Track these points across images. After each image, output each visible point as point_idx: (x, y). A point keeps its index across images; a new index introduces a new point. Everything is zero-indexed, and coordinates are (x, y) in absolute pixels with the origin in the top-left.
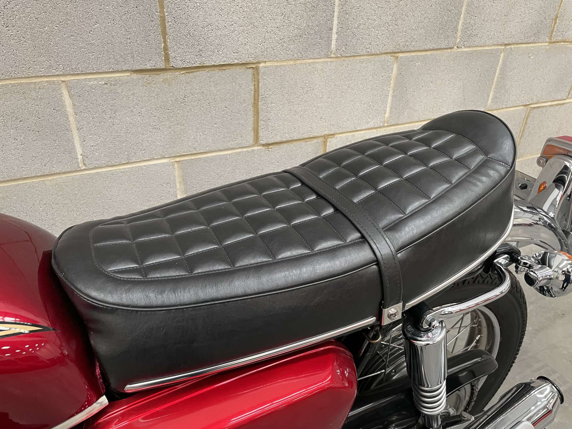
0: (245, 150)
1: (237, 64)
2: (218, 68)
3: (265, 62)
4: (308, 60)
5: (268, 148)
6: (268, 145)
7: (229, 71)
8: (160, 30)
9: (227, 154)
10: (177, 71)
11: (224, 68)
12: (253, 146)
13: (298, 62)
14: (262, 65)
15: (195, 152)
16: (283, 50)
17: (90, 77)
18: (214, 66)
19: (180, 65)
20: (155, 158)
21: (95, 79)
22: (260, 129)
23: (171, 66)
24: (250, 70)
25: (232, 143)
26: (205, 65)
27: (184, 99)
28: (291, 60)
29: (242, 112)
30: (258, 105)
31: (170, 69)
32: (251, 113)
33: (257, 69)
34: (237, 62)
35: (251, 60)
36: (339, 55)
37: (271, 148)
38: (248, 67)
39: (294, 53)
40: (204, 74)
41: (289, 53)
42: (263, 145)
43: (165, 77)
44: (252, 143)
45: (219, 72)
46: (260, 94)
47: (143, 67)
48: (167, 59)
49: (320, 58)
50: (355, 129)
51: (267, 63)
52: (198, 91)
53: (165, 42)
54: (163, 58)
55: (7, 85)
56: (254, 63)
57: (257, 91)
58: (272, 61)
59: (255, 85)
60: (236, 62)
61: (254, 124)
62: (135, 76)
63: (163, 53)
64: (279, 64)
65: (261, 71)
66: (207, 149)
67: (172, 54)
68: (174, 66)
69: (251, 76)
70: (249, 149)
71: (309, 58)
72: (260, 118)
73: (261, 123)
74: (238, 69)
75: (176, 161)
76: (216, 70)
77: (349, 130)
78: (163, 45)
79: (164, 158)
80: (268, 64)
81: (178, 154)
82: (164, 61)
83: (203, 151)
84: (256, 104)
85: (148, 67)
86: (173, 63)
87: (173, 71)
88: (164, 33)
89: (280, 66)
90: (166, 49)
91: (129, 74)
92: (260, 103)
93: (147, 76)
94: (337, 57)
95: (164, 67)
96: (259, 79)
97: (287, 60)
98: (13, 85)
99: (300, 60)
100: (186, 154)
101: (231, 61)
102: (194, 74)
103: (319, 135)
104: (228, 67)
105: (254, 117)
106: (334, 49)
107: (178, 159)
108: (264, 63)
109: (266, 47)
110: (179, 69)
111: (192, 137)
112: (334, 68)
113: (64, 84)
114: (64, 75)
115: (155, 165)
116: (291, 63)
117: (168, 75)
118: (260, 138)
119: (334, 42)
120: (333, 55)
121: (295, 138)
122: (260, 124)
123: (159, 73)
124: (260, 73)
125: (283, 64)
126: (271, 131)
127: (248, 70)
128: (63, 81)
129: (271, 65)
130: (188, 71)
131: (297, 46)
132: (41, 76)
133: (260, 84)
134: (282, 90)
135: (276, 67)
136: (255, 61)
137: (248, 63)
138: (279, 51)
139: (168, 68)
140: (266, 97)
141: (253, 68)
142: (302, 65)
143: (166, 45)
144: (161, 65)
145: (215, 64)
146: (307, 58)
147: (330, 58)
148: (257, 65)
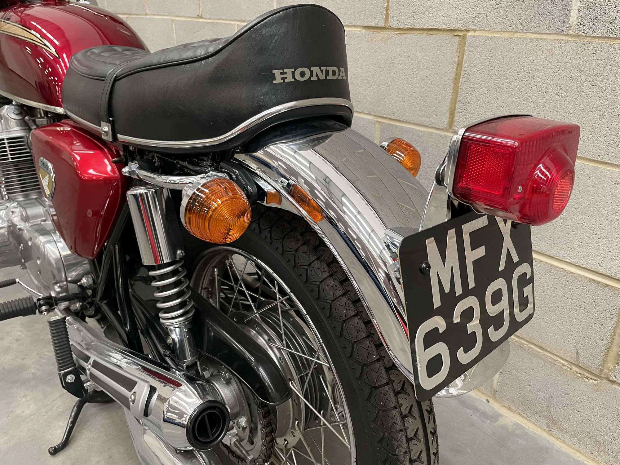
0: (438, 132)
1: (444, 30)
2: (426, 32)
3: (475, 30)
4: (531, 35)
7: (437, 37)
9: (420, 131)
10: (392, 31)
11: (432, 33)
12: (447, 130)
13: (517, 35)
14: (471, 34)
15: (393, 117)
16: (498, 18)
18: (423, 29)
20: (365, 112)
22: (456, 111)
23: (389, 25)
24: (457, 38)
25: (427, 119)
26: (415, 27)
27: (393, 60)
28: (507, 31)
29: (441, 86)
30: (458, 82)
31: (389, 29)
32: (450, 90)
33: (464, 37)
34: (444, 27)
35: (459, 26)
36: (581, 33)
38: (455, 34)
39: (513, 23)
40: (414, 36)
41: (505, 22)
43: (383, 36)
44: (445, 126)
45: (427, 37)
46: (463, 68)
47: (369, 24)
48: (387, 18)
49: (549, 34)
50: (599, 159)
51: (476, 32)
52: (405, 54)
54: (385, 17)
56: (463, 31)
57: (460, 64)
58: (483, 30)
59: (459, 57)
61: (452, 104)
62: (364, 31)
63: (385, 12)
64: (490, 35)
65: (469, 40)
66: (404, 118)
67: (391, 15)
68: (391, 26)
69: (456, 46)
70: (443, 133)
71: (533, 31)
72: (459, 99)
73: (459, 105)
74: (445, 35)
75: (378, 121)
76: (425, 34)
77: (588, 157)
78: (386, 5)
79: (369, 114)
80: (478, 33)
81: (380, 115)
82: (384, 20)
83: (400, 119)
84: (456, 80)
85: (373, 24)
86: (391, 22)
87: (390, 31)
89: (491, 38)
90: (387, 9)
91: (360, 29)
92: (461, 79)
93: (370, 32)
94: (578, 36)
95: (383, 26)
96: (464, 50)
97: (501, 31)
99: (520, 32)
100: (386, 116)
101: (439, 25)
102: (405, 35)
104: (435, 32)
105: (452, 95)
106: (574, 23)
107: (380, 120)
108: (473, 32)
109: (477, 13)
110: (395, 29)
111: (394, 101)
112: (571, 51)
115: (363, 118)
116: (507, 35)
117: (385, 34)
118: (456, 124)
119: (574, 13)
120: (571, 32)
122: (457, 106)
123: (380, 31)
124: (467, 43)
125: (496, 35)
126: (469, 119)
127: (455, 37)
129: (481, 35)
130: (401, 32)
131: (517, 14)
133: (465, 57)
134: (490, 69)
135: (487, 38)
136: (463, 29)
137: (455, 30)
138: (493, 19)
139: (387, 27)
140: (468, 74)
141: (460, 36)
142: (522, 39)
143: (388, 5)
144: (382, 24)
145: (424, 27)
146: (530, 31)
147: (567, 35)
148: (465, 33)
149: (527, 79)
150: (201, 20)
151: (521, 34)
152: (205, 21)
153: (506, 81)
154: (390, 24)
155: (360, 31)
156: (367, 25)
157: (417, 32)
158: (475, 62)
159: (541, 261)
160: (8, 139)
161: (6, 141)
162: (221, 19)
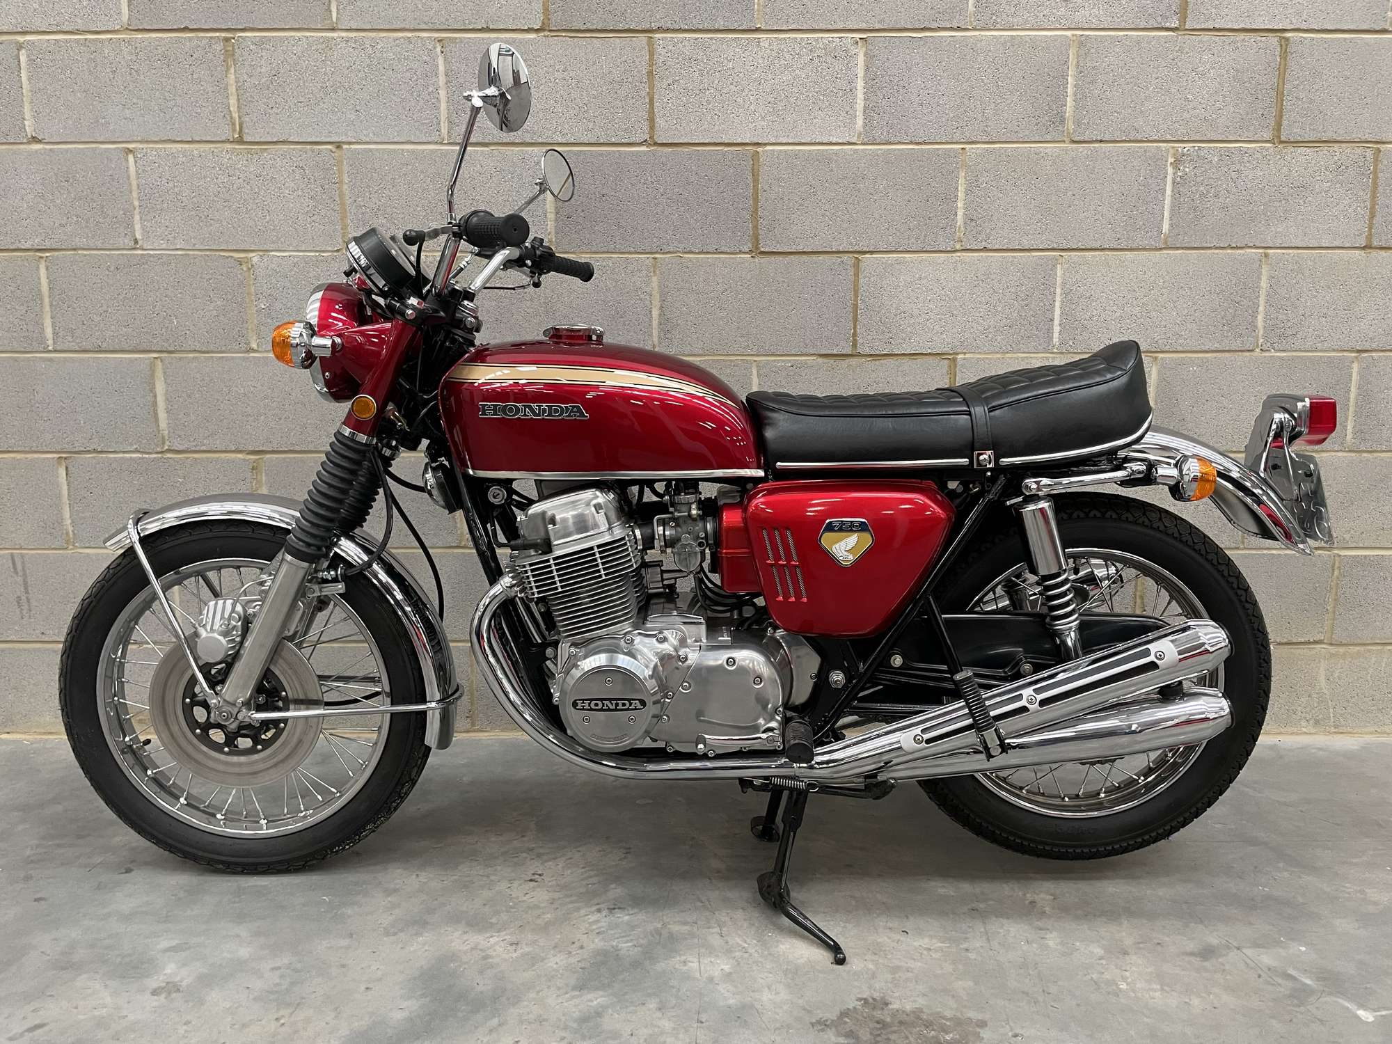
1: (930, 354)
3: (965, 353)
4: (1020, 354)
7: (921, 360)
8: (851, 317)
10: (863, 357)
13: (1007, 355)
14: (960, 356)
16: (987, 341)
17: (779, 358)
18: (904, 354)
19: (867, 351)
21: (783, 361)
23: (858, 352)
24: (946, 361)
26: (893, 353)
31: (857, 355)
33: (954, 360)
35: (947, 350)
36: (1064, 351)
38: (943, 358)
39: (1002, 345)
40: (892, 362)
41: (995, 345)
43: (851, 363)
45: (909, 361)
47: (829, 352)
48: (855, 345)
49: (1037, 353)
52: (883, 380)
53: (855, 328)
54: (851, 344)
55: (709, 360)
56: (951, 354)
58: (974, 352)
59: (950, 378)
60: (929, 351)
62: (820, 360)
63: (851, 339)
64: (982, 356)
65: (959, 363)
67: (860, 340)
68: (861, 352)
69: (945, 369)
71: (1023, 352)
74: (931, 359)
76: (906, 358)
78: (852, 331)
80: (967, 356)
82: (851, 347)
85: (835, 352)
87: (860, 357)
88: (855, 320)
89: (983, 359)
90: (855, 334)
91: (815, 358)
93: (830, 361)
94: (1062, 353)
95: (850, 353)
96: (956, 371)
97: (992, 353)
98: (713, 361)
99: (1010, 353)
101: (924, 350)
102: (881, 361)
104: (918, 357)
106: (1057, 344)
109: (965, 337)
110: (866, 355)
113: (755, 363)
114: (757, 355)
116: (999, 356)
117: (853, 361)
119: (1056, 335)
120: (1055, 350)
123: (845, 359)
124: (958, 365)
125: (987, 356)
127: (943, 360)
129: (972, 356)
130: (875, 358)
131: (1006, 337)
132: (738, 355)
133: (957, 378)
136: (951, 352)
137: (944, 354)
138: (982, 343)
141: (949, 359)
143: (855, 331)
144: (849, 351)
146: (1019, 351)
147: (1053, 353)
148: (954, 356)
154: (859, 350)
155: (813, 360)
156: (824, 352)
157: (896, 358)
160: (599, 547)
161: (596, 550)
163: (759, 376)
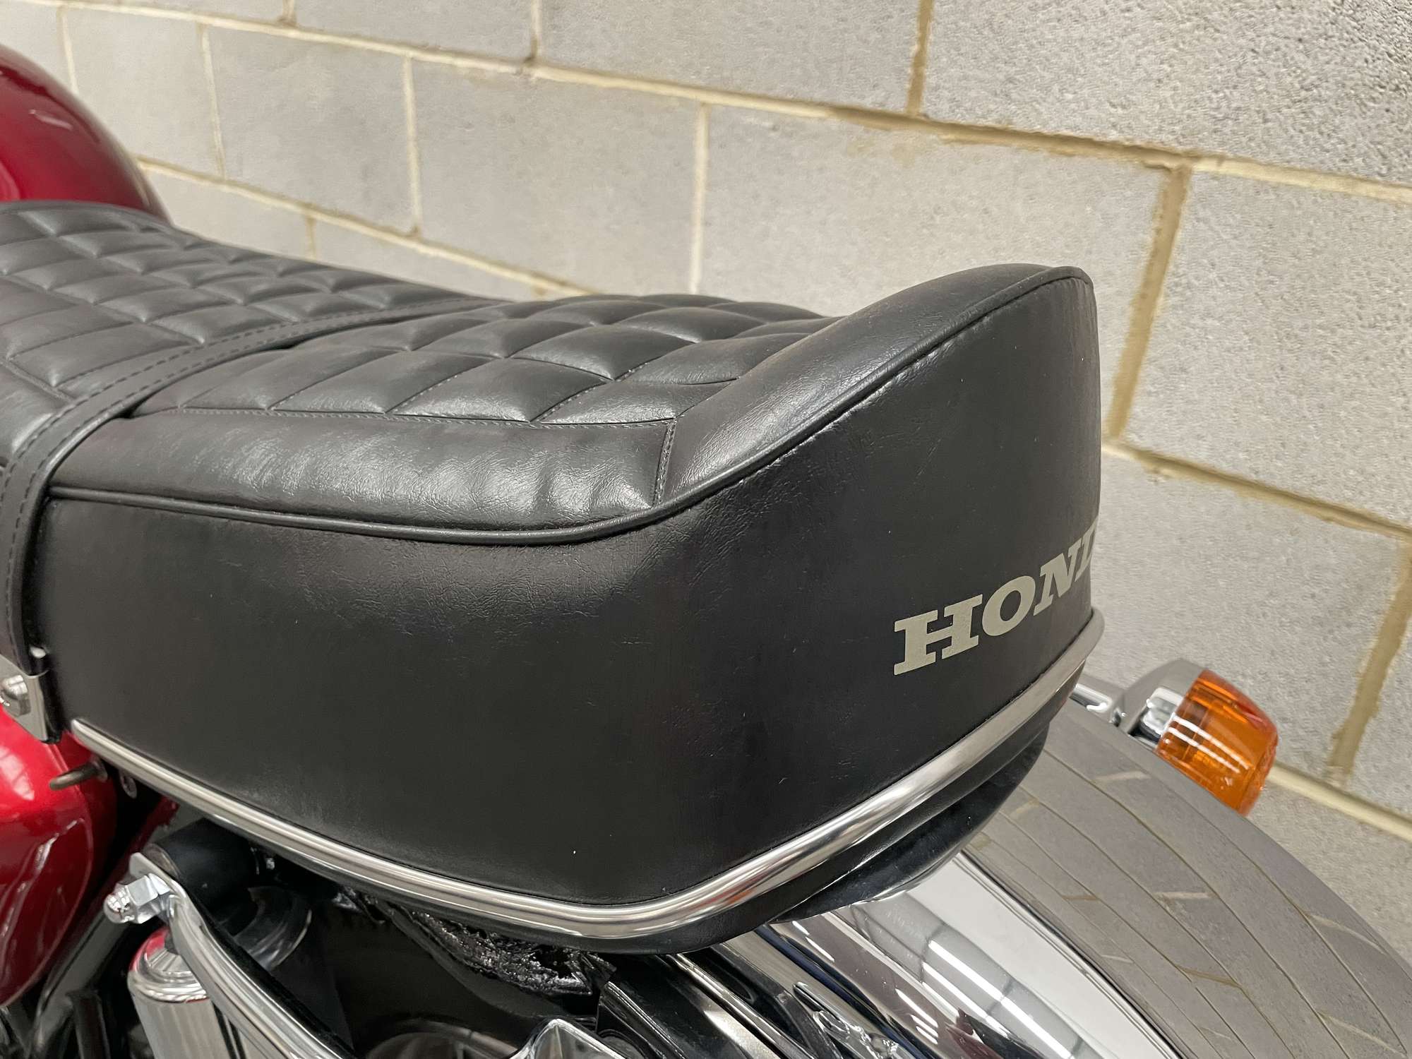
1: (1114, 146)
2: (1049, 145)
3: (1221, 159)
5: (1156, 472)
6: (1159, 460)
7: (1085, 162)
10: (933, 130)
11: (1069, 151)
13: (1365, 189)
14: (1202, 167)
16: (1304, 128)
17: (751, 104)
18: (1039, 136)
19: (944, 112)
21: (758, 112)
22: (1139, 389)
23: (922, 111)
24: (1157, 177)
26: (1012, 127)
28: (1332, 174)
30: (1152, 306)
31: (921, 122)
33: (1181, 176)
34: (1113, 138)
35: (1166, 139)
37: (1167, 477)
38: (1151, 163)
39: (1355, 150)
40: (1005, 155)
41: (1328, 146)
42: (1143, 454)
43: (903, 141)
45: (1053, 160)
46: (1171, 268)
47: (854, 101)
48: (916, 91)
51: (1225, 164)
53: (922, 40)
54: (908, 85)
56: (1175, 155)
57: (1161, 254)
58: (1250, 161)
59: (1158, 231)
60: (1113, 136)
62: (835, 122)
63: (910, 71)
64: (1275, 178)
65: (1197, 186)
67: (931, 80)
68: (930, 113)
69: (1150, 200)
72: (1150, 353)
73: (1148, 372)
74: (1115, 164)
76: (1044, 151)
78: (915, 48)
80: (1228, 168)
82: (907, 94)
84: (1145, 300)
85: (868, 103)
86: (931, 105)
87: (925, 128)
88: (925, 15)
89: (1276, 188)
90: (919, 61)
91: (823, 114)
92: (1161, 300)
93: (858, 128)
95: (901, 110)
96: (1179, 214)
97: (1312, 171)
99: (1376, 182)
101: (1096, 130)
102: (976, 149)
103: (1393, 518)
105: (1127, 342)
108: (1214, 162)
109: (1234, 105)
110: (941, 124)
113: (705, 109)
114: (708, 90)
116: (1332, 185)
117: (909, 137)
118: (1133, 424)
121: (1277, 483)
122: (1142, 374)
123: (889, 126)
124: (1189, 193)
125: (1293, 181)
127: (1149, 172)
128: (704, 104)
129: (1241, 173)
130: (963, 137)
131: (1373, 125)
132: (673, 84)
133: (1180, 235)
134: (1264, 279)
135: (1261, 187)
136: (1180, 149)
138: (1286, 131)
139: (914, 115)
140: (1189, 286)
141: (1168, 170)
142: (1382, 204)
143: (922, 51)
144: (897, 104)
145: (1045, 131)
148: (1184, 162)
149: (1389, 324)
150: (292, 33)
151: (1380, 188)
152: (307, 36)
153: (1318, 322)
154: (925, 107)
155: (820, 119)
156: (844, 100)
157: (1016, 143)
158: (1215, 253)
159: (1380, 831)
162: (356, 36)
163: (710, 142)
